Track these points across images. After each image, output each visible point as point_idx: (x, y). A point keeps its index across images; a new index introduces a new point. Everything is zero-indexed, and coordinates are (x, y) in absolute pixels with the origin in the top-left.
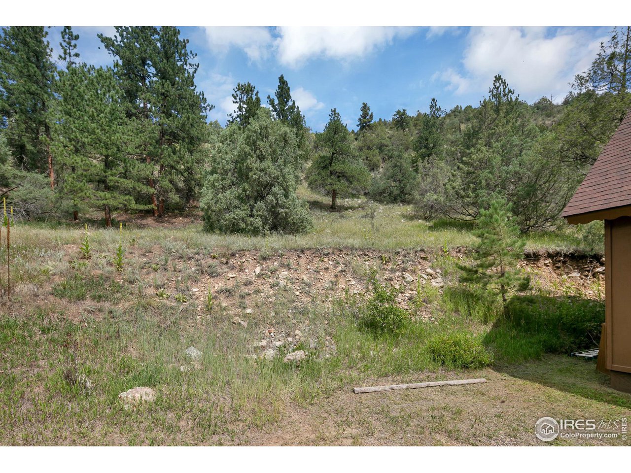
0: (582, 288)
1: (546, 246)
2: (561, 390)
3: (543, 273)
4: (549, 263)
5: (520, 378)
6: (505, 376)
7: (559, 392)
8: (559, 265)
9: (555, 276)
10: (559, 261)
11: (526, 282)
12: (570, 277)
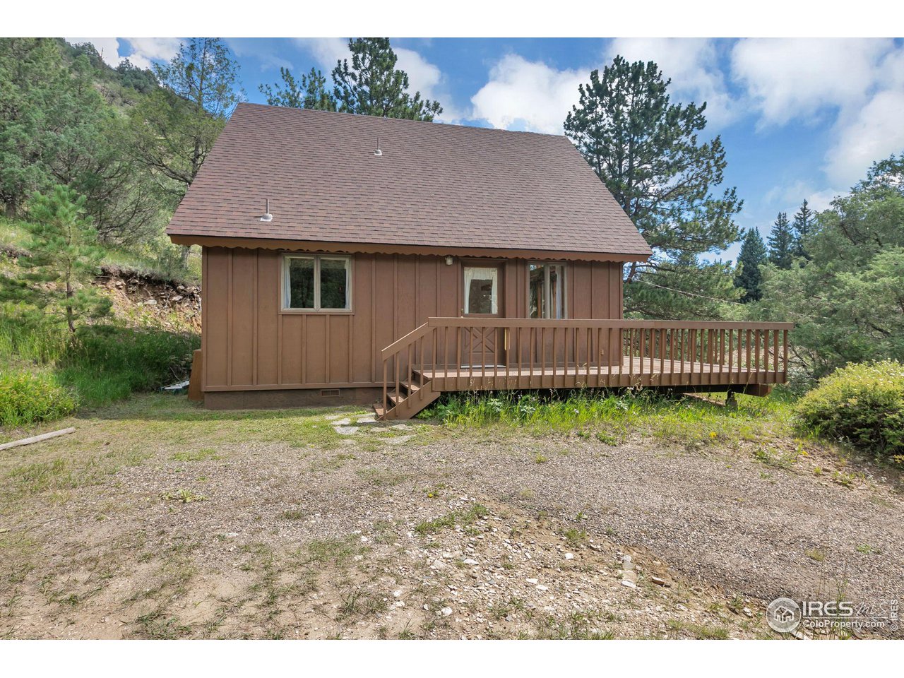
0: (159, 319)
1: (118, 263)
2: (165, 420)
3: (115, 297)
4: (122, 285)
5: (115, 419)
6: (96, 421)
7: (163, 422)
8: (134, 288)
9: (129, 302)
10: (135, 284)
11: (105, 305)
12: (146, 305)
